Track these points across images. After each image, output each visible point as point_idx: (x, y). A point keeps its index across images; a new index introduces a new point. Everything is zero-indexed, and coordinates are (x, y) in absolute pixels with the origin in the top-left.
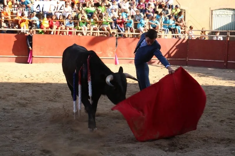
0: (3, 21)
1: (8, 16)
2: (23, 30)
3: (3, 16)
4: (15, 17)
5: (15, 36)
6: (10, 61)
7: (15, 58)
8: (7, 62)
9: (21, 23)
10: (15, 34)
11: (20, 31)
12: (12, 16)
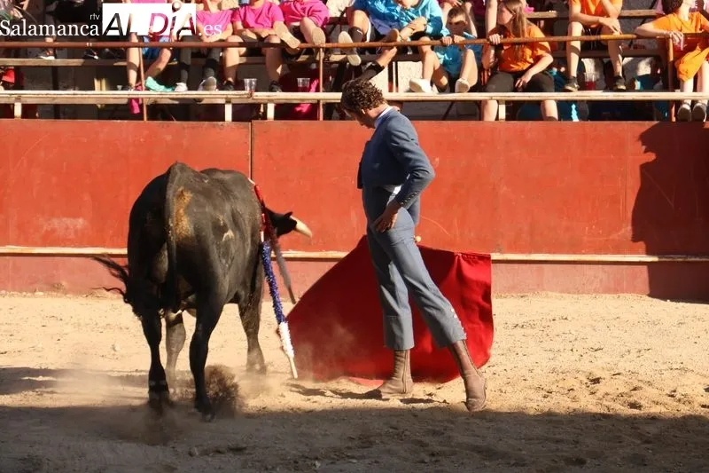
0: (577, 44)
1: (603, 20)
2: (696, 95)
3: (577, 19)
4: (645, 19)
5: (645, 138)
6: (616, 288)
7: (645, 268)
8: (596, 291)
9: (680, 54)
10: (647, 125)
11: (679, 103)
12: (627, 13)
